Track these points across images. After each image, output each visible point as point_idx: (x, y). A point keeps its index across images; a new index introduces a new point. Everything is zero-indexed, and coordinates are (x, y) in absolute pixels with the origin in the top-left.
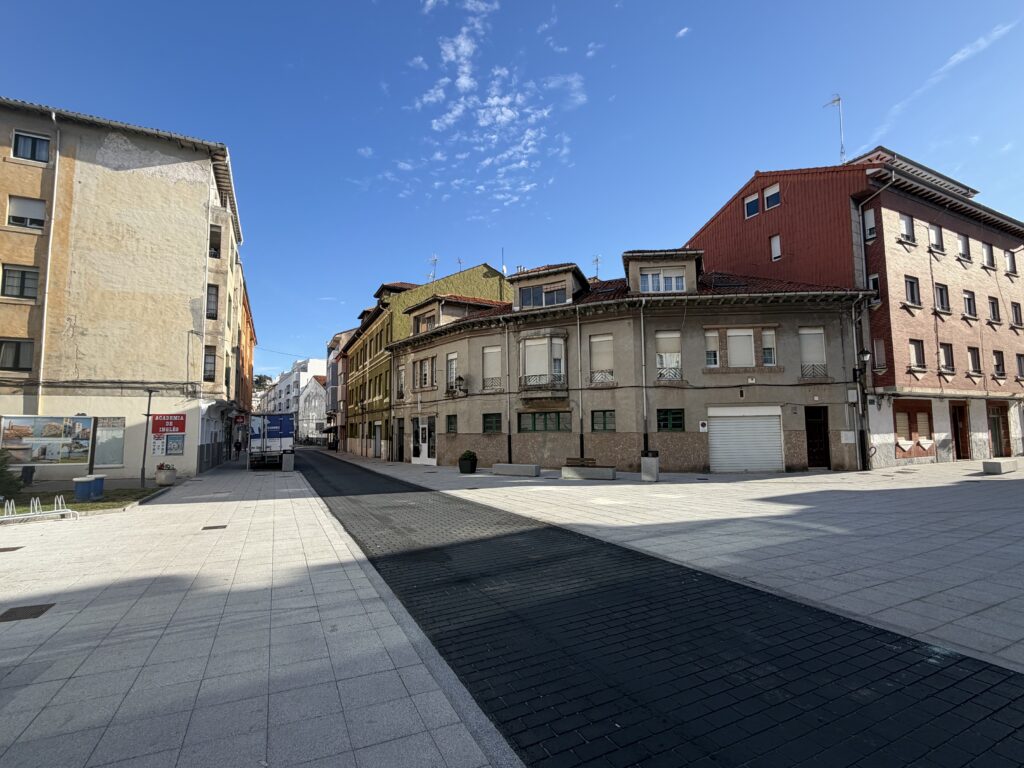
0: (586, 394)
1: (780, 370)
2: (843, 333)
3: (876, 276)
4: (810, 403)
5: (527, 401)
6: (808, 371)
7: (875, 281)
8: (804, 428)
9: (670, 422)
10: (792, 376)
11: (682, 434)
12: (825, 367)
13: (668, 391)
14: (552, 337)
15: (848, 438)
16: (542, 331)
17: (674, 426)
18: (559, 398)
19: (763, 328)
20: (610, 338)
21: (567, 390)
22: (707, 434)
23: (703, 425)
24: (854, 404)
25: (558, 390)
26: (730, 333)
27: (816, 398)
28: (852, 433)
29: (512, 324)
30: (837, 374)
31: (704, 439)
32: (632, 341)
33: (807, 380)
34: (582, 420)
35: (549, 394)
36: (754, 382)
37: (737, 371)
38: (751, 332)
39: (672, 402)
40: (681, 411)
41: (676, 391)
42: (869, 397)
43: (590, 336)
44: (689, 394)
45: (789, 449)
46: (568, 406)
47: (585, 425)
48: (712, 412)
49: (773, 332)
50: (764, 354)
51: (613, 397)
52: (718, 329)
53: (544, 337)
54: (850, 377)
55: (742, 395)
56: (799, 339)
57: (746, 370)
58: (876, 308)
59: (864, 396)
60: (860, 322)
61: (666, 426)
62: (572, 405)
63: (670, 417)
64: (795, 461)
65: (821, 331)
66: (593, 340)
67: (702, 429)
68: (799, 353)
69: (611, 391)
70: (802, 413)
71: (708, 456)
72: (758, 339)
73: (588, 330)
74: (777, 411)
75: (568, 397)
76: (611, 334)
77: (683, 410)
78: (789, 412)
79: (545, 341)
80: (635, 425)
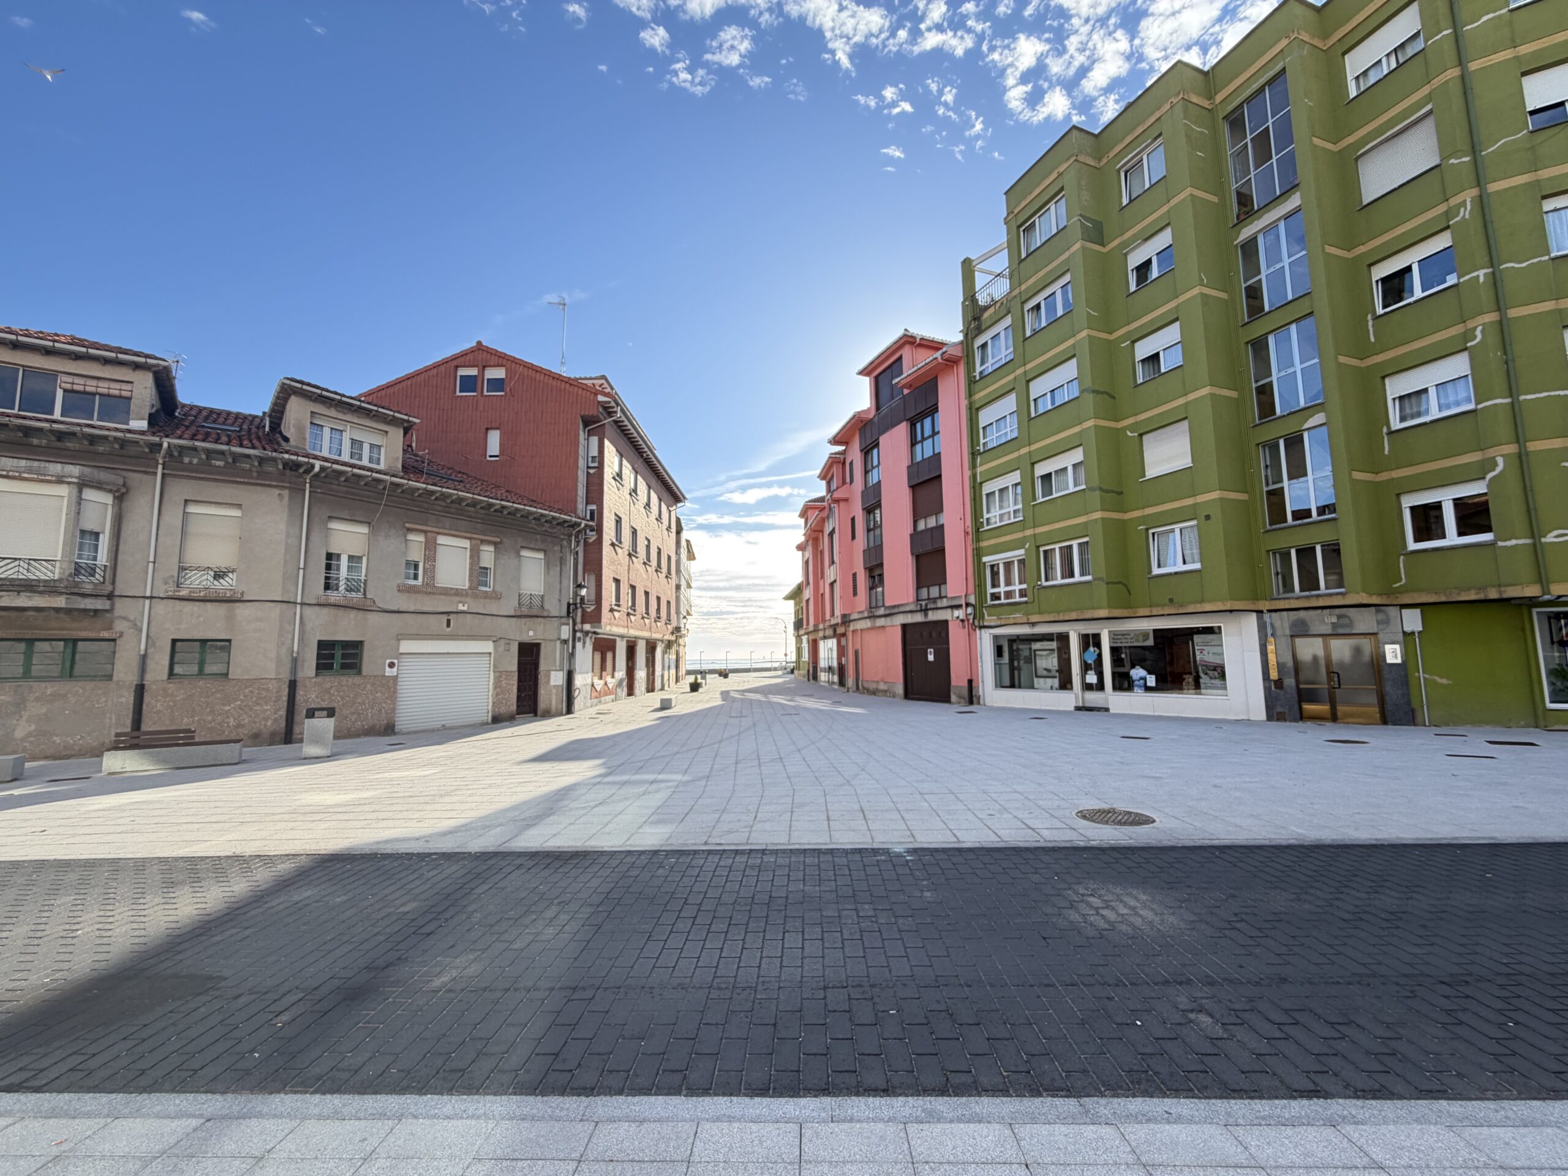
0: (161, 608)
1: (496, 596)
2: (562, 561)
3: (594, 507)
4: (524, 639)
6: (526, 601)
7: (592, 512)
8: (515, 668)
9: (337, 662)
10: (509, 606)
11: (357, 680)
12: (542, 597)
13: (341, 612)
14: (82, 485)
15: (557, 679)
16: (56, 468)
17: (344, 666)
18: (85, 611)
19: (482, 541)
20: (237, 513)
21: (110, 596)
22: (395, 678)
23: (392, 665)
24: (565, 642)
25: (84, 595)
26: (441, 540)
27: (531, 633)
28: (561, 673)
30: (555, 607)
31: (391, 685)
33: (525, 611)
34: (144, 658)
35: (60, 602)
36: (465, 608)
37: (447, 592)
38: (467, 544)
39: (345, 629)
40: (358, 645)
41: (353, 614)
43: (186, 501)
44: (373, 618)
45: (497, 694)
46: (110, 628)
47: (151, 665)
48: (406, 646)
49: (491, 548)
50: (479, 574)
51: (230, 618)
52: (425, 532)
53: (60, 480)
54: (564, 612)
55: (448, 625)
56: (519, 561)
57: (457, 593)
58: (591, 541)
60: (577, 553)
61: (330, 667)
62: (119, 626)
63: (338, 653)
64: (503, 710)
65: (541, 555)
66: (192, 509)
67: (389, 672)
68: (517, 579)
69: (225, 606)
70: (515, 649)
71: (394, 710)
72: (475, 554)
73: (180, 489)
74: (488, 646)
75: (110, 611)
76: (239, 506)
77: (361, 642)
78: (501, 649)
79: (63, 491)
80: (272, 666)
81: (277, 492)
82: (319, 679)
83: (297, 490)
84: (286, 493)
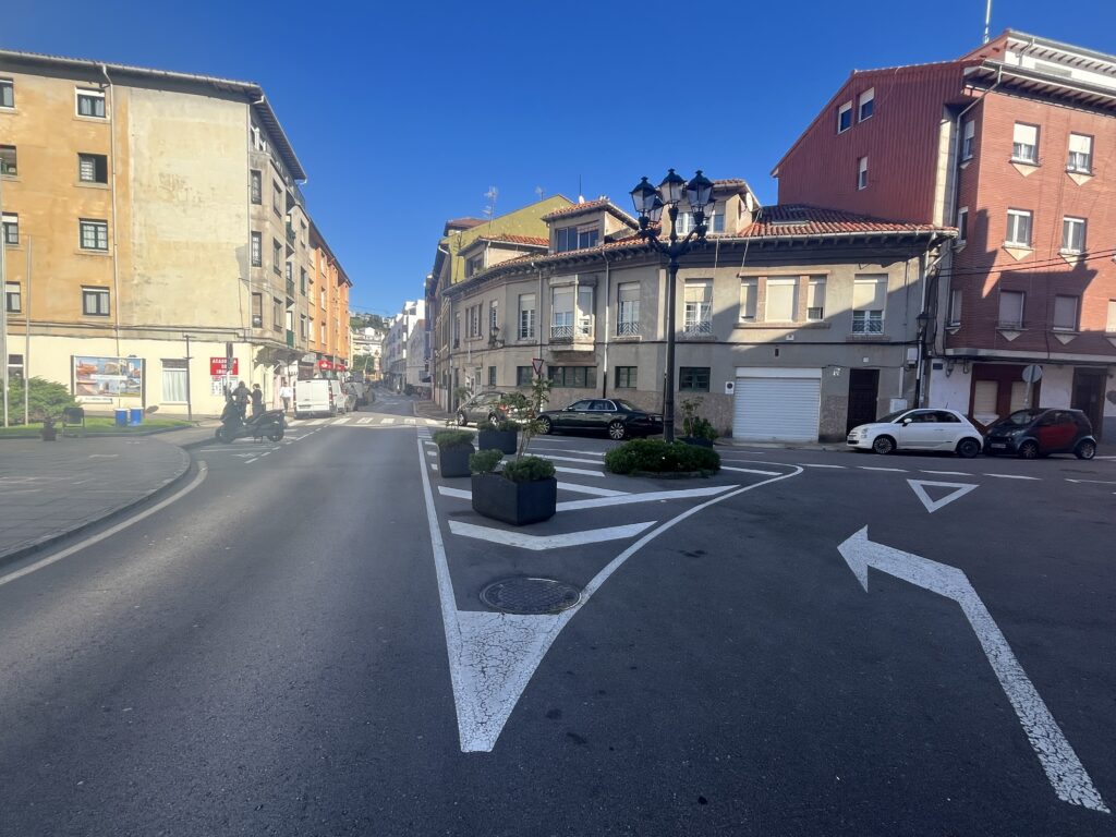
0: (612, 348)
1: (824, 326)
3: (966, 210)
4: (858, 366)
5: (557, 354)
6: (860, 328)
7: (965, 216)
8: (845, 394)
9: (696, 381)
10: (840, 334)
11: (705, 395)
12: (882, 323)
13: (695, 347)
14: (580, 284)
15: (899, 404)
16: (571, 278)
17: (698, 385)
18: (585, 352)
19: (813, 276)
20: (638, 286)
21: (594, 342)
22: (732, 396)
23: (730, 386)
24: (913, 367)
25: (583, 343)
26: (770, 281)
27: (866, 360)
28: (904, 400)
29: (545, 269)
31: (729, 403)
33: (857, 338)
34: (606, 376)
35: (574, 348)
36: (790, 339)
37: (773, 326)
38: (790, 282)
39: (698, 359)
40: (706, 370)
41: (702, 347)
42: (935, 360)
43: (619, 285)
44: (716, 349)
45: (825, 417)
47: (609, 380)
48: (741, 372)
51: (636, 353)
52: (757, 278)
53: (571, 285)
54: (912, 337)
55: (777, 354)
56: (854, 289)
58: (960, 251)
59: (928, 357)
61: (689, 385)
62: (598, 359)
63: (695, 376)
64: (830, 431)
65: (883, 280)
66: (623, 288)
67: (728, 391)
69: (634, 346)
70: (845, 375)
71: (731, 420)
72: (804, 289)
73: (617, 277)
74: (818, 373)
75: (595, 350)
76: (638, 282)
77: (709, 368)
78: (831, 375)
79: (575, 289)
81: (655, 268)
82: (682, 394)
83: (664, 265)
84: (659, 268)
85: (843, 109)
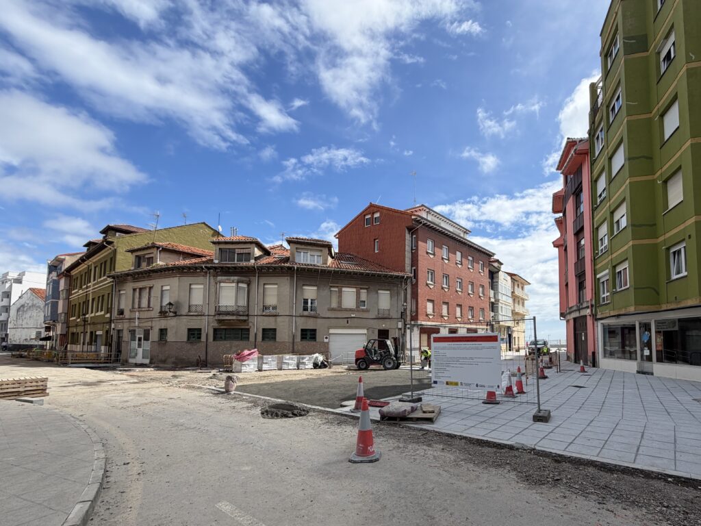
0: (260, 318)
1: (367, 311)
2: (398, 294)
3: (415, 268)
4: (381, 328)
5: (220, 321)
6: (381, 312)
7: (414, 270)
9: (309, 336)
10: (373, 314)
11: (314, 343)
12: (389, 310)
13: (308, 319)
14: (238, 282)
16: (232, 278)
17: (310, 338)
18: (242, 320)
19: (361, 289)
20: (276, 286)
21: (248, 315)
22: (328, 343)
23: (326, 338)
24: (400, 329)
25: (241, 316)
26: (344, 289)
27: (384, 326)
29: (212, 271)
30: (395, 314)
31: (326, 346)
32: (288, 290)
33: (380, 316)
34: (256, 334)
35: (234, 318)
36: (354, 316)
37: (346, 310)
38: (354, 290)
39: (310, 325)
40: (315, 330)
41: (312, 319)
42: (408, 326)
43: (264, 284)
44: (319, 321)
46: (248, 325)
47: (258, 337)
48: (332, 331)
49: (365, 291)
50: (360, 302)
51: (276, 321)
52: (337, 287)
53: (233, 282)
54: (400, 316)
55: (347, 323)
56: (378, 296)
57: (351, 310)
58: (413, 283)
59: (405, 325)
60: (406, 290)
61: (306, 338)
62: (250, 324)
63: (309, 333)
65: (389, 292)
66: (266, 286)
67: (326, 340)
68: (377, 303)
69: (274, 317)
70: (377, 332)
72: (358, 295)
73: (263, 280)
74: (365, 331)
75: (248, 320)
76: (276, 284)
78: (371, 332)
79: (234, 285)
80: (287, 338)
81: (286, 278)
82: (302, 342)
83: (292, 277)
84: (289, 278)
85: (367, 217)
